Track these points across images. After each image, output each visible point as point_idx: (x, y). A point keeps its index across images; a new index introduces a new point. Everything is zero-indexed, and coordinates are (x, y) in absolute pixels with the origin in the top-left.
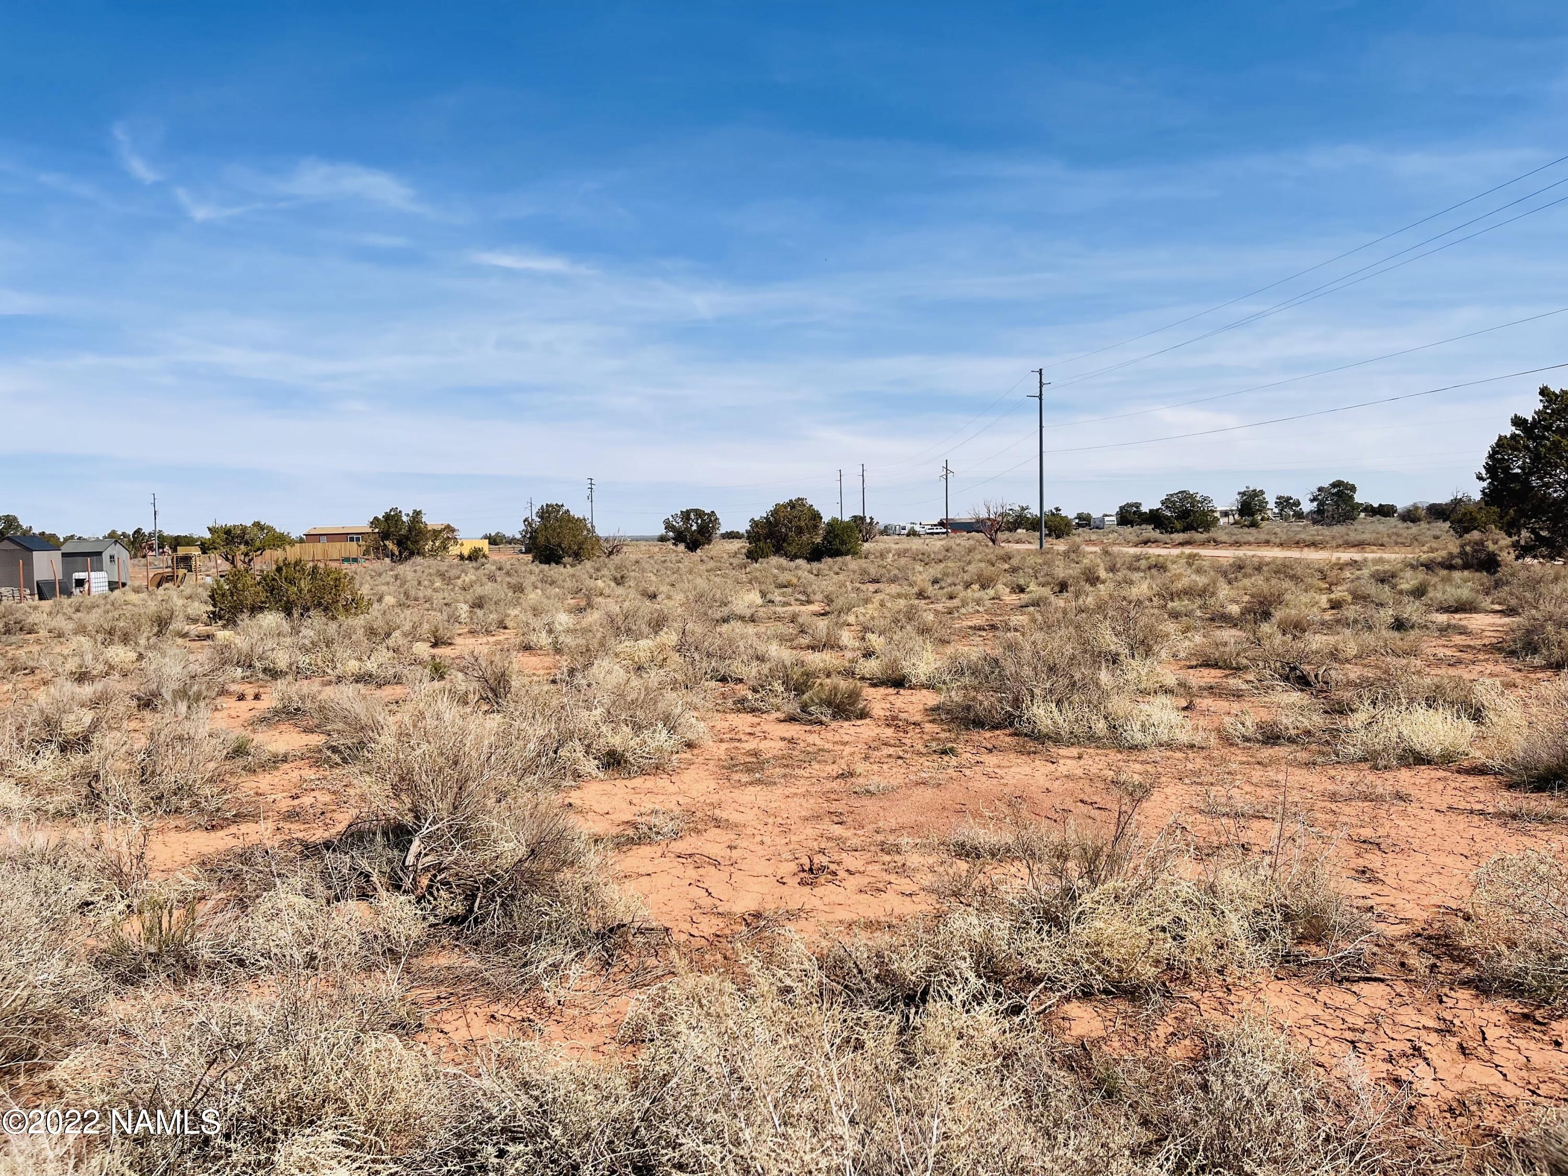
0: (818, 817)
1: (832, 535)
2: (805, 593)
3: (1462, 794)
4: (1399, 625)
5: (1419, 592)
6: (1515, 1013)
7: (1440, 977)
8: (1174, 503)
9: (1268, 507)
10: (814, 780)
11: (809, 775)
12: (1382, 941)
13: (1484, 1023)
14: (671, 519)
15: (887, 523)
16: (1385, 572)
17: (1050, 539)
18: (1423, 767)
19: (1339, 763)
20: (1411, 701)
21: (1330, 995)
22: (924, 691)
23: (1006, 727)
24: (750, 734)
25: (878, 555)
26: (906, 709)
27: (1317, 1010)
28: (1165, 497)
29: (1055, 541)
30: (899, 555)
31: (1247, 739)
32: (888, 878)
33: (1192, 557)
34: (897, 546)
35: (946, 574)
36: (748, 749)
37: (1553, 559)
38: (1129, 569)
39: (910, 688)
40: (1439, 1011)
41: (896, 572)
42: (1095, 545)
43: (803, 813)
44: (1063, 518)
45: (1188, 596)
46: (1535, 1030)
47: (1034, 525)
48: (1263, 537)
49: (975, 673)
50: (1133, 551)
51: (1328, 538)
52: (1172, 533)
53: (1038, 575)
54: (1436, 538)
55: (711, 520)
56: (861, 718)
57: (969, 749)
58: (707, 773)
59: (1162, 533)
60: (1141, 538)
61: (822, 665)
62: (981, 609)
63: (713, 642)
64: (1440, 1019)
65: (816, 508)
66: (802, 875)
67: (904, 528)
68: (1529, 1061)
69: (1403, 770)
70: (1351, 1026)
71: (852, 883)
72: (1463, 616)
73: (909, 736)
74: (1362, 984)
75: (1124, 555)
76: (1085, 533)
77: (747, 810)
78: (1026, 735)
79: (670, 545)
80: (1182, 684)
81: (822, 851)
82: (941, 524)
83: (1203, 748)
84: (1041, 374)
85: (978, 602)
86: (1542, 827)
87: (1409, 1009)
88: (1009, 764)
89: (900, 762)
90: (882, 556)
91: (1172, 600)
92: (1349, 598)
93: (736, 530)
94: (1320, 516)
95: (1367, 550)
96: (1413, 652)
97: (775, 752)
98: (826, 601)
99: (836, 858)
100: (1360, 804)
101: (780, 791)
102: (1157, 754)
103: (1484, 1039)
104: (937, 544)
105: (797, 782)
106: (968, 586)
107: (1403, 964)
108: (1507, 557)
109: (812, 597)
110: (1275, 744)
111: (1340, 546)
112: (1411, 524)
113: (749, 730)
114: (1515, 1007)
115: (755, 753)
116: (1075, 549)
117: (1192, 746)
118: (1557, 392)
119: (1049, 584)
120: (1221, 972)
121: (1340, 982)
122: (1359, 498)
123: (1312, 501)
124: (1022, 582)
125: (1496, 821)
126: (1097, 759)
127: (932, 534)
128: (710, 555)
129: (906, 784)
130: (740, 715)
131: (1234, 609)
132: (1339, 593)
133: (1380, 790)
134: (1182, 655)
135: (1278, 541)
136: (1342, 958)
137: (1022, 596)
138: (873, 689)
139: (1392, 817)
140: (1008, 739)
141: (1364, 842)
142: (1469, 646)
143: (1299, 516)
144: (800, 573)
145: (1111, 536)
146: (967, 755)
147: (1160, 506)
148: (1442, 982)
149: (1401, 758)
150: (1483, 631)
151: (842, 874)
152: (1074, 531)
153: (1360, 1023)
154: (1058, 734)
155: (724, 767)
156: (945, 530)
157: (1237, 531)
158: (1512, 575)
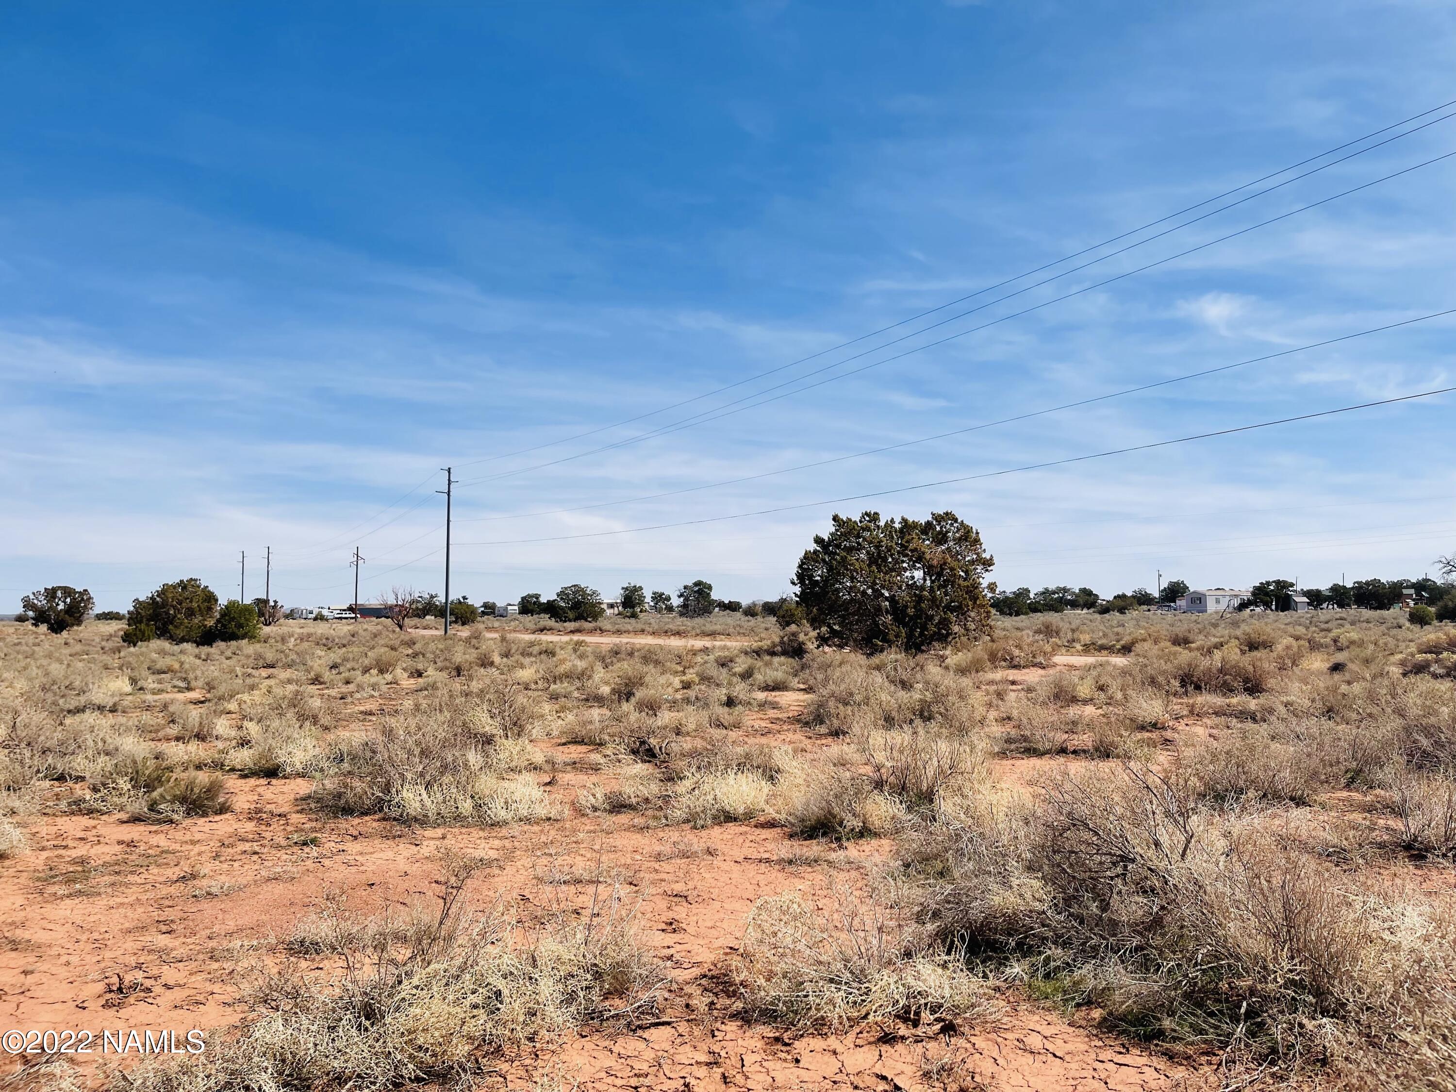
0: (143, 928)
1: (227, 618)
2: (185, 679)
3: (756, 845)
4: (730, 702)
5: (747, 675)
6: (769, 1038)
7: (715, 1013)
8: (567, 595)
9: (646, 600)
10: (149, 886)
11: (143, 881)
12: (675, 986)
13: (743, 1051)
14: (32, 597)
15: (294, 606)
16: (725, 657)
17: (456, 626)
18: (731, 824)
19: (667, 825)
20: (727, 766)
21: (624, 1045)
22: (299, 780)
23: (375, 812)
24: (82, 839)
25: (279, 639)
26: (275, 800)
27: (609, 1061)
28: (559, 590)
29: (460, 628)
30: (302, 639)
31: (595, 809)
32: (209, 987)
33: (579, 643)
34: (302, 631)
35: (346, 660)
36: (74, 856)
37: (842, 648)
38: (522, 654)
39: (285, 777)
40: (711, 1046)
41: (294, 657)
42: (497, 631)
43: (127, 925)
44: (468, 606)
45: (568, 680)
46: (782, 1051)
47: (440, 612)
48: (640, 626)
49: (354, 758)
50: (532, 637)
51: (689, 629)
52: (565, 621)
53: (437, 660)
54: (767, 629)
55: (83, 599)
56: (220, 814)
57: (333, 837)
58: (16, 887)
59: (557, 622)
60: (538, 627)
61: (186, 757)
62: (376, 694)
63: (53, 736)
64: (710, 1053)
65: (211, 589)
66: (108, 996)
67: (311, 613)
68: (774, 1081)
69: (716, 827)
70: (637, 1072)
71: (170, 997)
72: (777, 693)
73: (271, 828)
74: (653, 1030)
75: (520, 641)
76: (489, 620)
77: (57, 927)
78: (395, 819)
79: (28, 625)
80: (550, 762)
81: (139, 967)
82: (351, 609)
83: (558, 820)
84: (449, 472)
85: (374, 687)
86: (810, 869)
87: (687, 1048)
88: (372, 850)
89: (255, 857)
90: (283, 640)
91: (555, 683)
92: (697, 680)
93: (115, 611)
94: (686, 610)
95: (718, 639)
96: (737, 726)
97: (107, 858)
98: (207, 688)
99: (155, 972)
100: (678, 861)
101: (105, 902)
102: (516, 829)
103: (743, 1066)
104: (344, 629)
105: (126, 891)
106: (366, 670)
107: (687, 1006)
108: (811, 646)
109: (193, 684)
110: (619, 812)
111: (698, 635)
112: (751, 618)
113: (82, 835)
114: (769, 1031)
115: (82, 861)
116: (477, 636)
117: (549, 819)
118: (845, 519)
119: (447, 668)
120: (531, 1039)
121: (634, 1031)
122: (715, 595)
123: (679, 597)
124: (420, 667)
125: (777, 867)
126: (460, 837)
127: (341, 618)
128: (77, 637)
129: (255, 881)
130: (74, 818)
131: (606, 690)
132: (691, 675)
133: (695, 848)
134: (555, 733)
135: (651, 630)
136: (639, 1007)
137: (420, 680)
138: (243, 781)
139: (701, 871)
140: (375, 824)
141: (676, 895)
142: (778, 719)
143: (670, 609)
144: (183, 658)
145: (512, 623)
146: (330, 845)
147: (555, 597)
148: (716, 1018)
149: (715, 817)
150: (790, 705)
151: (158, 989)
152: (479, 619)
153: (645, 1067)
154: (426, 816)
155: (39, 879)
156: (353, 615)
157: (620, 620)
158: (813, 660)
